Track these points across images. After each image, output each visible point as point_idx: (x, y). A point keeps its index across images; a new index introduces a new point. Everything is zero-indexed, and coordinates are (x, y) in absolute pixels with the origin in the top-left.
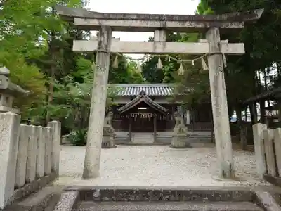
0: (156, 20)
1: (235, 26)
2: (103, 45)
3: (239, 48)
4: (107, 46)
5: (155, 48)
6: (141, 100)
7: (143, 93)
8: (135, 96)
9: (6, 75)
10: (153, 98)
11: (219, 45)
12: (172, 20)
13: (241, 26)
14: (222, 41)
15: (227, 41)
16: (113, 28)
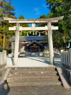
1: (55, 21)
2: (17, 29)
3: (57, 28)
4: (18, 29)
5: (32, 29)
6: (34, 42)
7: (34, 40)
8: (32, 41)
10: (38, 41)
11: (50, 27)
13: (57, 21)
14: (52, 26)
16: (20, 23)
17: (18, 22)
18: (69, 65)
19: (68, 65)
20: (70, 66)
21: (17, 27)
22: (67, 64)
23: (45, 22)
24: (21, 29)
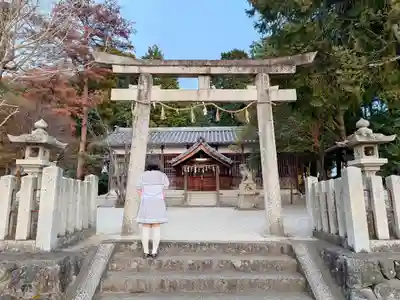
0: (201, 66)
1: (286, 71)
2: (143, 94)
3: (290, 95)
4: (147, 95)
6: (199, 149)
7: (201, 140)
8: (192, 144)
9: (44, 129)
10: (216, 146)
11: (267, 91)
12: (216, 66)
13: (293, 71)
14: (272, 87)
15: (277, 87)
16: (154, 75)
17: (145, 70)
18: (341, 234)
19: (338, 233)
20: (346, 237)
21: (143, 87)
22: (333, 231)
23: (247, 71)
24: (158, 94)
